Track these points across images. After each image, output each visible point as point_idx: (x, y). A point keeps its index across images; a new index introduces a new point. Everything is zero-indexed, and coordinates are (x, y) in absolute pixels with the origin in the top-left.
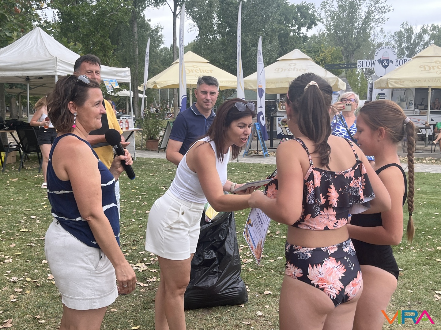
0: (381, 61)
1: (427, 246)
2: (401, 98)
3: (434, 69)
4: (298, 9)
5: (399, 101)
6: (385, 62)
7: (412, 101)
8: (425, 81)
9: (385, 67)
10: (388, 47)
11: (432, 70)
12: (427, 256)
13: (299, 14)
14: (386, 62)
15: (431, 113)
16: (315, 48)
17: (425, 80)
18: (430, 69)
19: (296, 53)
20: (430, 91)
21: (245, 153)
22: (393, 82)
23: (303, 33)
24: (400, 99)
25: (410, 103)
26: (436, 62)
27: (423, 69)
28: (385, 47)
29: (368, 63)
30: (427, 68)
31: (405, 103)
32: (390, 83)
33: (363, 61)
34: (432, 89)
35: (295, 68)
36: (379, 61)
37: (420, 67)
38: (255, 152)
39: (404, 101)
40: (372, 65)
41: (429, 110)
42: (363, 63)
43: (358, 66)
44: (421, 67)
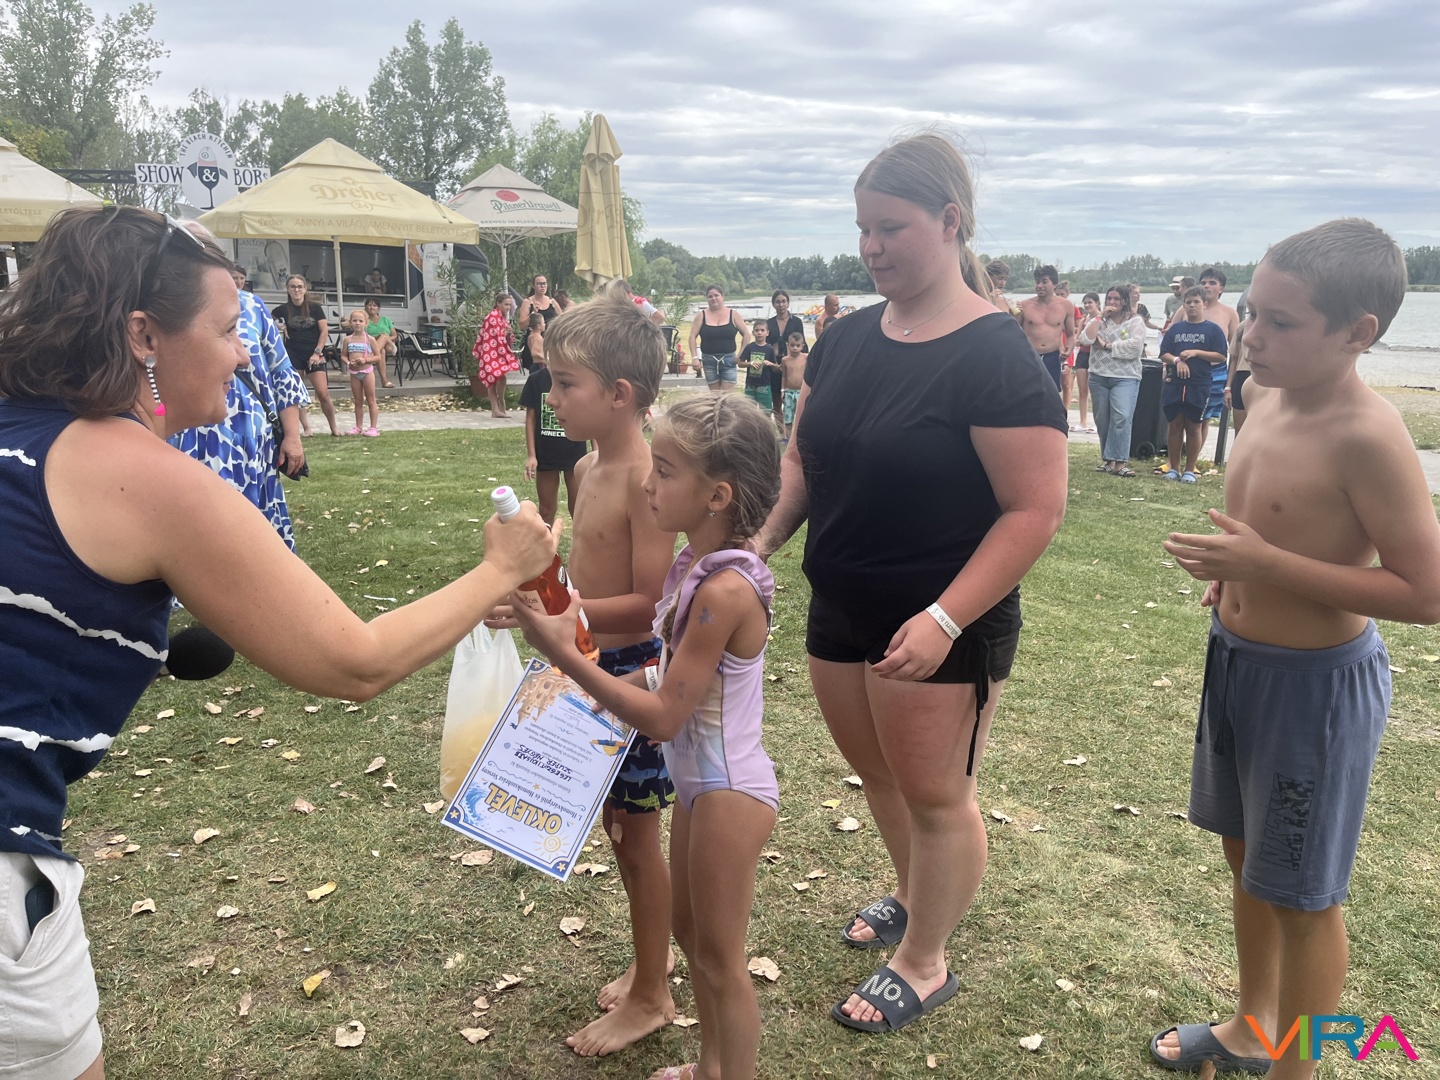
0: (197, 170)
3: (343, 196)
5: (256, 271)
6: (207, 172)
7: (285, 269)
8: (330, 223)
9: (210, 185)
10: (211, 137)
11: (340, 198)
14: (211, 174)
15: (346, 298)
17: (330, 220)
18: (336, 196)
20: (337, 247)
22: (255, 221)
24: (256, 266)
26: (344, 180)
27: (320, 193)
28: (204, 137)
29: (163, 171)
30: (329, 194)
31: (269, 275)
32: (249, 225)
33: (149, 167)
34: (341, 243)
36: (192, 168)
37: (312, 189)
39: (266, 271)
40: (174, 178)
41: (340, 294)
42: (150, 172)
43: (138, 179)
44: (315, 188)
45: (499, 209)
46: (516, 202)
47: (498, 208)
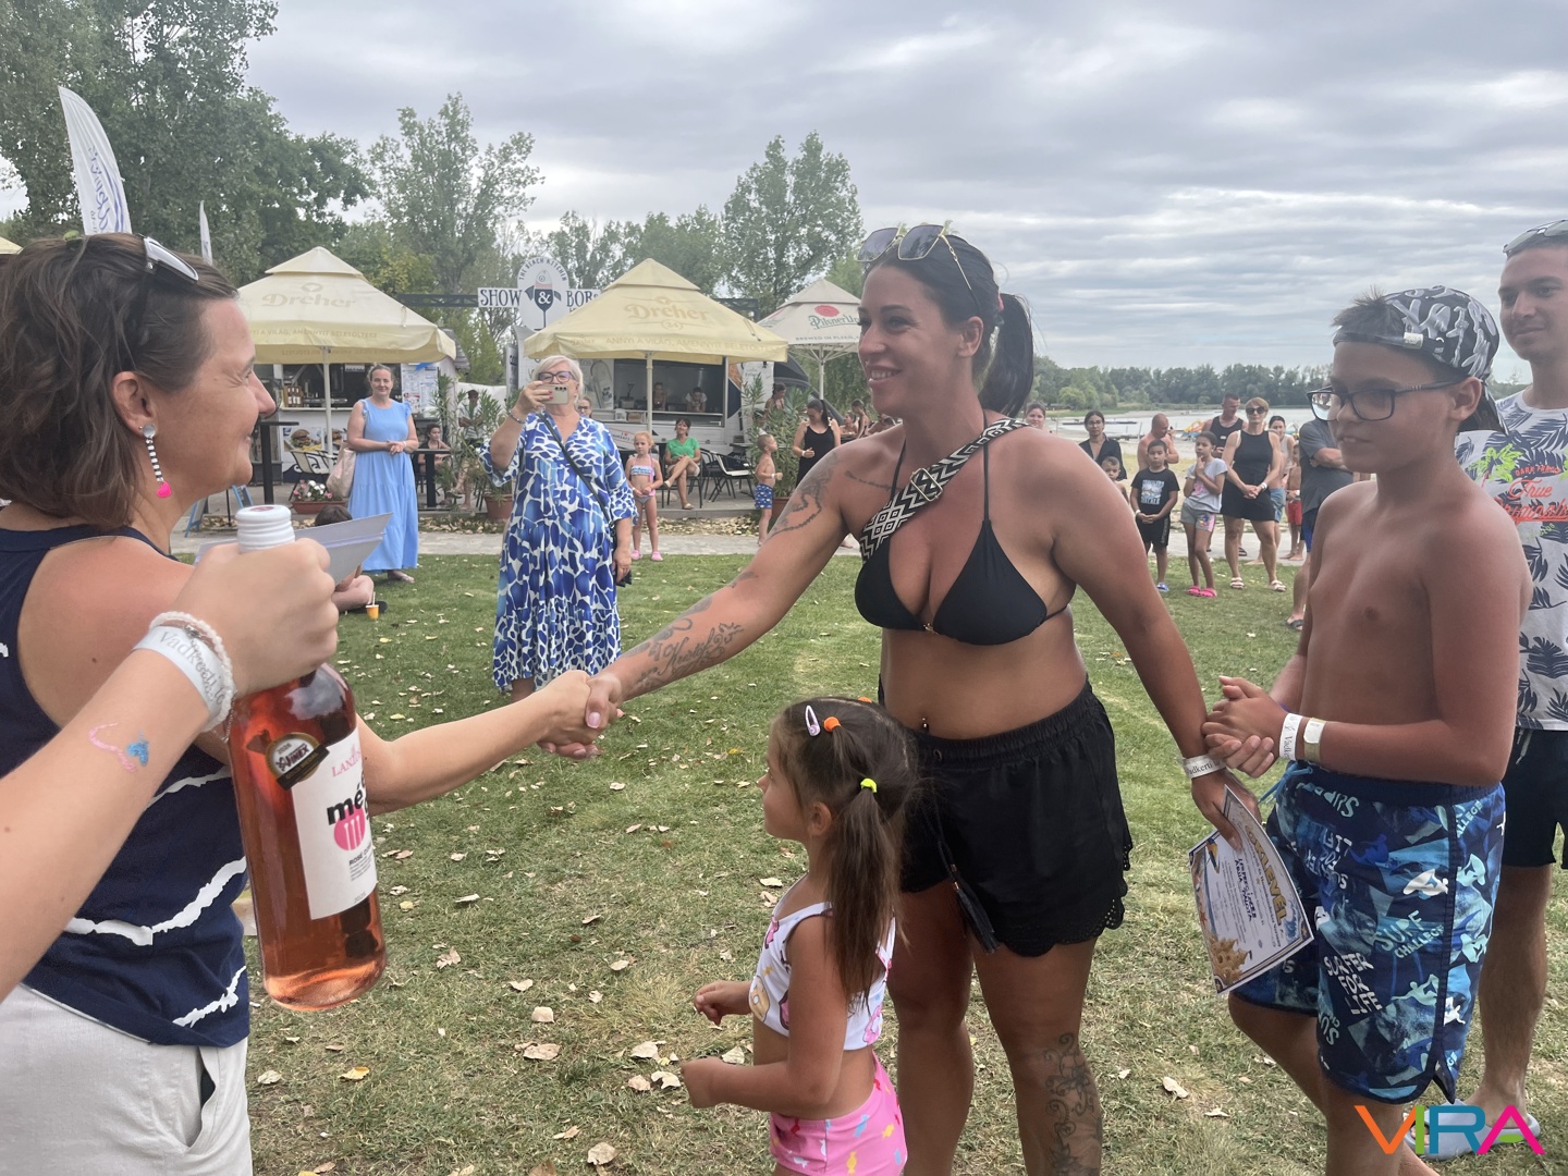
1: (707, 749)
3: (655, 315)
4: (314, 150)
6: (542, 295)
7: (609, 388)
9: (544, 307)
11: (651, 318)
12: (716, 777)
13: (318, 164)
14: (546, 296)
16: (365, 252)
18: (648, 314)
19: (319, 258)
20: (650, 366)
21: (191, 525)
22: (568, 341)
23: (331, 215)
25: (605, 394)
26: (658, 300)
27: (632, 313)
28: (542, 261)
29: (503, 295)
30: (642, 312)
32: (563, 345)
33: (490, 291)
34: (654, 361)
35: (318, 297)
36: (529, 292)
37: (626, 309)
38: (221, 521)
40: (513, 301)
42: (491, 295)
43: (480, 302)
44: (631, 307)
45: (817, 325)
46: (835, 318)
47: (815, 323)
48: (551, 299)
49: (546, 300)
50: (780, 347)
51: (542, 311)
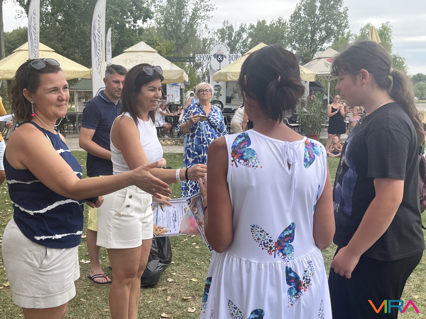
0: (216, 56)
2: (234, 90)
4: (133, 2)
6: (219, 57)
9: (220, 61)
10: (222, 44)
13: (134, 7)
14: (221, 57)
19: (142, 46)
23: (138, 26)
28: (220, 44)
29: (205, 57)
32: (229, 77)
35: (142, 60)
36: (214, 55)
40: (208, 59)
42: (200, 57)
43: (196, 60)
45: (327, 66)
48: (223, 58)
49: (221, 59)
50: (312, 76)
51: (219, 63)
